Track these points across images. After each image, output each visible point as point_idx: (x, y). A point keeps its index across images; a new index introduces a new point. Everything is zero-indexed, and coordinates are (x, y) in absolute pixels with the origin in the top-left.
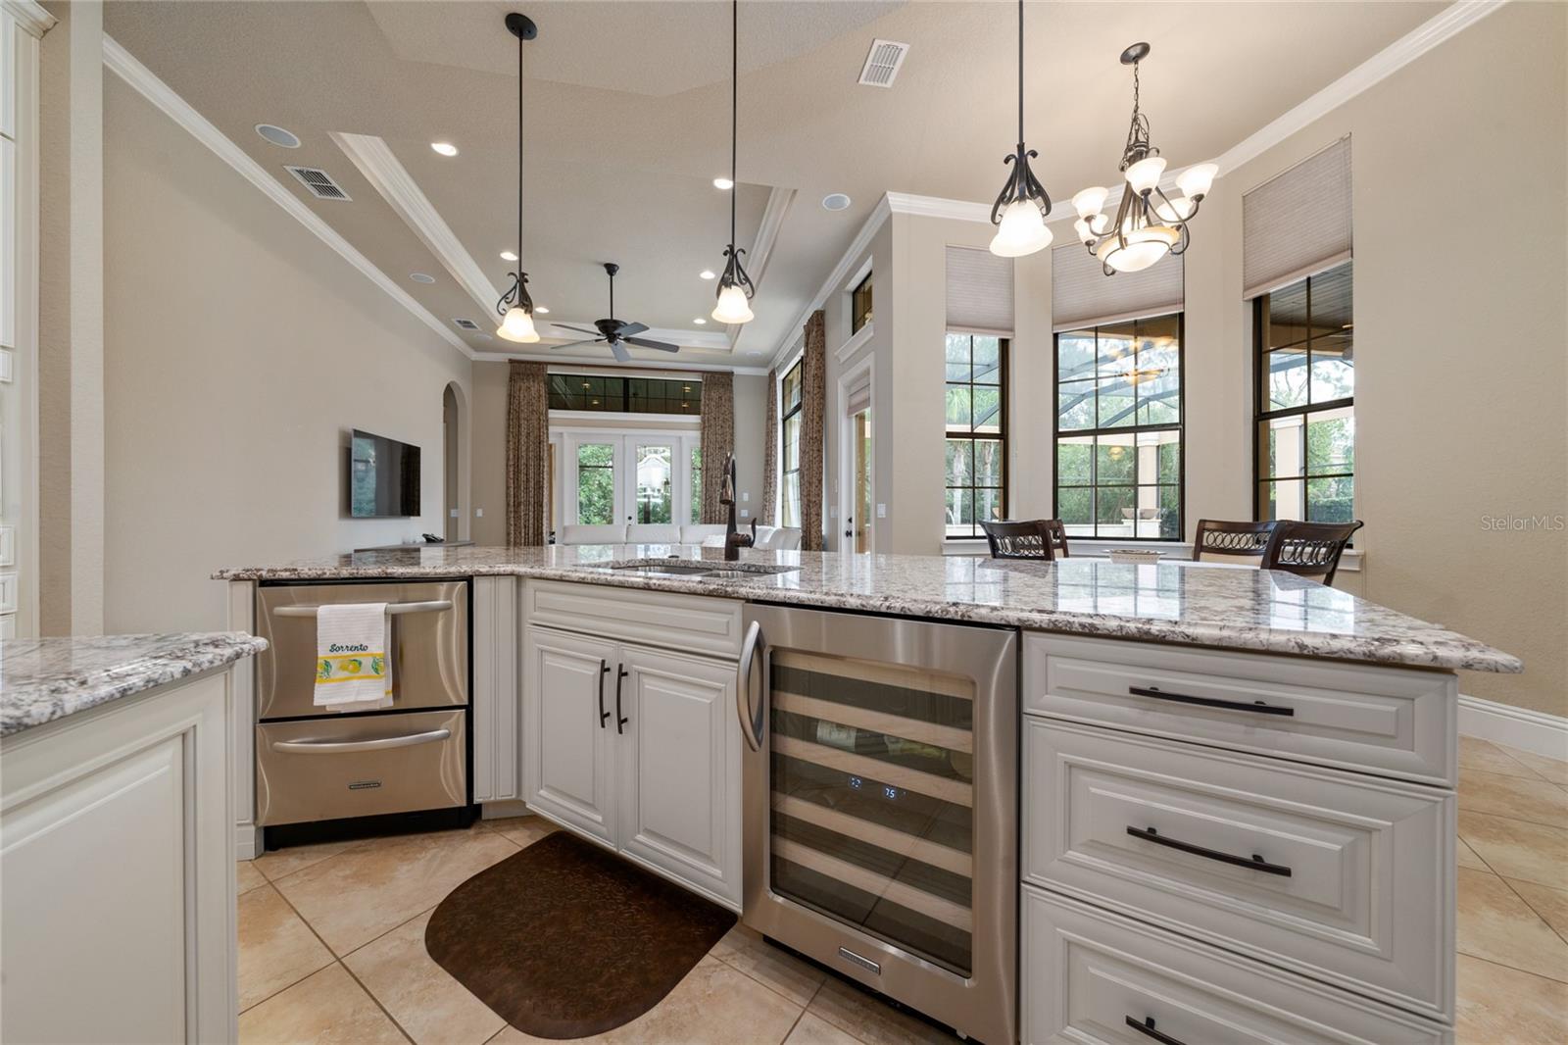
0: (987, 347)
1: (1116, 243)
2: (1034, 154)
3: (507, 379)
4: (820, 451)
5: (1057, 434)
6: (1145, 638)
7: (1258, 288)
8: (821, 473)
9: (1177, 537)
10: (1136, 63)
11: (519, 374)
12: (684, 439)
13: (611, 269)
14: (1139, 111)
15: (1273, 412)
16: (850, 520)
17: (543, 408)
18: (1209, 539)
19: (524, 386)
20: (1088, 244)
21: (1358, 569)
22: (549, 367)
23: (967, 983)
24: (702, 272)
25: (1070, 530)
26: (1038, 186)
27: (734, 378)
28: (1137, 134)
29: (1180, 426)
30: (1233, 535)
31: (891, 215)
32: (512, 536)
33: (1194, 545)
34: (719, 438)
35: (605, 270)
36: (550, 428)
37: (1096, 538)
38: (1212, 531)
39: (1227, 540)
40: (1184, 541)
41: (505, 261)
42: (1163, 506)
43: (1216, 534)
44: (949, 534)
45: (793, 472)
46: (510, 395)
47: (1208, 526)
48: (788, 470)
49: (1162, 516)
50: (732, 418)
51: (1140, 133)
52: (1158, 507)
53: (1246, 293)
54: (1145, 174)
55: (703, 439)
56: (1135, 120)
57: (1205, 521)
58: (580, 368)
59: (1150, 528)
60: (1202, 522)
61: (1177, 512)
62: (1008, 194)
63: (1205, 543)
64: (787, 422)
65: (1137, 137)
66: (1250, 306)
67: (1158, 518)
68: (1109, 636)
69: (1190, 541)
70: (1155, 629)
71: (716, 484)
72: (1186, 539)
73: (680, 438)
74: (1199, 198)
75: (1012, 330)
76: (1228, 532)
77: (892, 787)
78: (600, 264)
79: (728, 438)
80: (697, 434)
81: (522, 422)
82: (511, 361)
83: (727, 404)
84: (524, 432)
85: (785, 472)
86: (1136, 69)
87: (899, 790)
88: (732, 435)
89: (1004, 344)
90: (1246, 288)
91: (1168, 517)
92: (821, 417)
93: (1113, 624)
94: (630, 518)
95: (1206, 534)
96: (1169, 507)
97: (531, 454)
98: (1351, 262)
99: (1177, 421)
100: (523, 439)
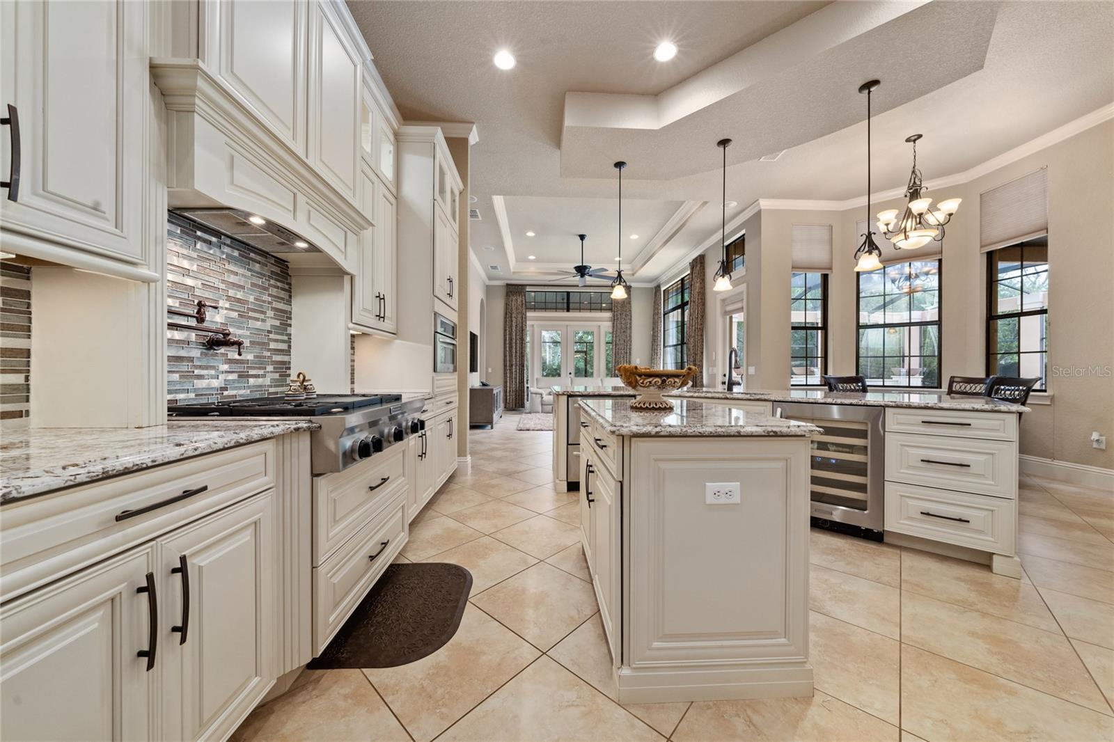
0: (815, 278)
1: (902, 236)
2: (875, 234)
3: (505, 294)
4: (702, 335)
5: (859, 327)
6: (926, 408)
7: (988, 247)
8: (703, 348)
9: (936, 385)
10: (915, 143)
11: (511, 292)
12: (602, 327)
13: (582, 237)
14: (916, 168)
15: (999, 316)
16: (725, 375)
17: (524, 311)
18: (956, 387)
19: (514, 298)
20: (885, 233)
21: (1049, 403)
22: (528, 287)
23: (866, 512)
24: (631, 235)
25: (869, 382)
26: (876, 246)
27: (631, 290)
28: (915, 179)
29: (939, 323)
30: (972, 385)
31: (760, 211)
32: (508, 383)
33: (947, 390)
34: (623, 326)
35: (579, 238)
36: (528, 322)
37: (884, 386)
38: (959, 382)
39: (968, 388)
40: (941, 388)
41: (529, 237)
42: (925, 366)
43: (961, 384)
44: (792, 383)
45: (670, 346)
46: (507, 304)
47: (956, 379)
48: (666, 345)
49: (924, 373)
50: (631, 313)
51: (916, 179)
52: (920, 367)
53: (982, 249)
54: (918, 206)
55: (613, 327)
56: (913, 172)
57: (954, 377)
58: (542, 287)
59: (917, 381)
60: (952, 377)
61: (936, 371)
62: (862, 248)
63: (954, 389)
64: (666, 316)
65: (914, 181)
66: (985, 256)
67: (920, 375)
68: (915, 408)
69: (945, 388)
70: (929, 405)
71: (621, 354)
72: (943, 387)
73: (599, 326)
74: (950, 215)
75: (831, 269)
76: (969, 383)
77: (833, 459)
78: (576, 235)
79: (628, 326)
80: (609, 324)
81: (513, 319)
82: (508, 285)
83: (628, 306)
84: (514, 324)
85: (664, 347)
86: (915, 146)
87: (836, 460)
88: (631, 324)
89: (825, 278)
90: (982, 247)
91: (929, 374)
92: (702, 316)
93: (916, 404)
94: (570, 373)
95: (955, 384)
96: (929, 366)
97: (518, 337)
98: (1047, 237)
99: (937, 319)
100: (514, 329)
